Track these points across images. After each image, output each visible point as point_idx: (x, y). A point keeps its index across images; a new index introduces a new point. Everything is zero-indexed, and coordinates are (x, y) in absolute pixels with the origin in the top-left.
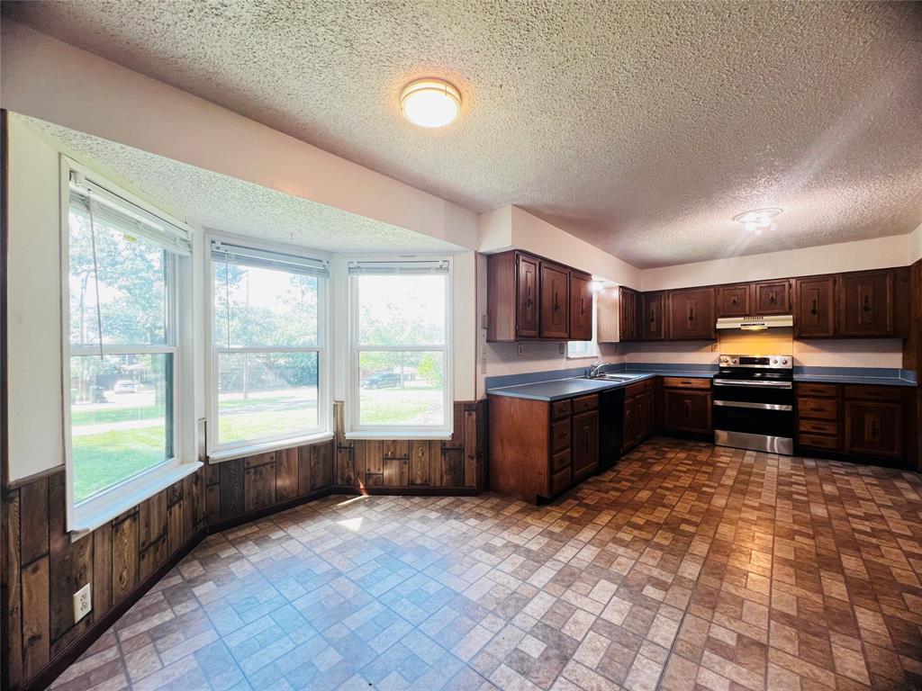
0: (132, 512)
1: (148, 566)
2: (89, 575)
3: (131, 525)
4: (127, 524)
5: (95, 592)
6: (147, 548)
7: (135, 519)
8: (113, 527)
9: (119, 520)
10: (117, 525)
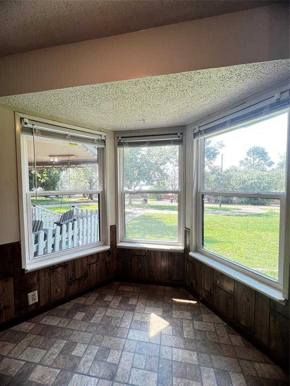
0: (63, 264)
1: (74, 288)
2: (37, 287)
3: (62, 271)
4: (60, 269)
5: (40, 295)
6: (74, 281)
7: (65, 268)
8: (51, 269)
9: (54, 267)
10: (53, 269)
